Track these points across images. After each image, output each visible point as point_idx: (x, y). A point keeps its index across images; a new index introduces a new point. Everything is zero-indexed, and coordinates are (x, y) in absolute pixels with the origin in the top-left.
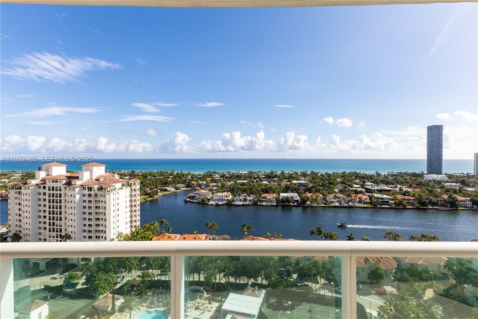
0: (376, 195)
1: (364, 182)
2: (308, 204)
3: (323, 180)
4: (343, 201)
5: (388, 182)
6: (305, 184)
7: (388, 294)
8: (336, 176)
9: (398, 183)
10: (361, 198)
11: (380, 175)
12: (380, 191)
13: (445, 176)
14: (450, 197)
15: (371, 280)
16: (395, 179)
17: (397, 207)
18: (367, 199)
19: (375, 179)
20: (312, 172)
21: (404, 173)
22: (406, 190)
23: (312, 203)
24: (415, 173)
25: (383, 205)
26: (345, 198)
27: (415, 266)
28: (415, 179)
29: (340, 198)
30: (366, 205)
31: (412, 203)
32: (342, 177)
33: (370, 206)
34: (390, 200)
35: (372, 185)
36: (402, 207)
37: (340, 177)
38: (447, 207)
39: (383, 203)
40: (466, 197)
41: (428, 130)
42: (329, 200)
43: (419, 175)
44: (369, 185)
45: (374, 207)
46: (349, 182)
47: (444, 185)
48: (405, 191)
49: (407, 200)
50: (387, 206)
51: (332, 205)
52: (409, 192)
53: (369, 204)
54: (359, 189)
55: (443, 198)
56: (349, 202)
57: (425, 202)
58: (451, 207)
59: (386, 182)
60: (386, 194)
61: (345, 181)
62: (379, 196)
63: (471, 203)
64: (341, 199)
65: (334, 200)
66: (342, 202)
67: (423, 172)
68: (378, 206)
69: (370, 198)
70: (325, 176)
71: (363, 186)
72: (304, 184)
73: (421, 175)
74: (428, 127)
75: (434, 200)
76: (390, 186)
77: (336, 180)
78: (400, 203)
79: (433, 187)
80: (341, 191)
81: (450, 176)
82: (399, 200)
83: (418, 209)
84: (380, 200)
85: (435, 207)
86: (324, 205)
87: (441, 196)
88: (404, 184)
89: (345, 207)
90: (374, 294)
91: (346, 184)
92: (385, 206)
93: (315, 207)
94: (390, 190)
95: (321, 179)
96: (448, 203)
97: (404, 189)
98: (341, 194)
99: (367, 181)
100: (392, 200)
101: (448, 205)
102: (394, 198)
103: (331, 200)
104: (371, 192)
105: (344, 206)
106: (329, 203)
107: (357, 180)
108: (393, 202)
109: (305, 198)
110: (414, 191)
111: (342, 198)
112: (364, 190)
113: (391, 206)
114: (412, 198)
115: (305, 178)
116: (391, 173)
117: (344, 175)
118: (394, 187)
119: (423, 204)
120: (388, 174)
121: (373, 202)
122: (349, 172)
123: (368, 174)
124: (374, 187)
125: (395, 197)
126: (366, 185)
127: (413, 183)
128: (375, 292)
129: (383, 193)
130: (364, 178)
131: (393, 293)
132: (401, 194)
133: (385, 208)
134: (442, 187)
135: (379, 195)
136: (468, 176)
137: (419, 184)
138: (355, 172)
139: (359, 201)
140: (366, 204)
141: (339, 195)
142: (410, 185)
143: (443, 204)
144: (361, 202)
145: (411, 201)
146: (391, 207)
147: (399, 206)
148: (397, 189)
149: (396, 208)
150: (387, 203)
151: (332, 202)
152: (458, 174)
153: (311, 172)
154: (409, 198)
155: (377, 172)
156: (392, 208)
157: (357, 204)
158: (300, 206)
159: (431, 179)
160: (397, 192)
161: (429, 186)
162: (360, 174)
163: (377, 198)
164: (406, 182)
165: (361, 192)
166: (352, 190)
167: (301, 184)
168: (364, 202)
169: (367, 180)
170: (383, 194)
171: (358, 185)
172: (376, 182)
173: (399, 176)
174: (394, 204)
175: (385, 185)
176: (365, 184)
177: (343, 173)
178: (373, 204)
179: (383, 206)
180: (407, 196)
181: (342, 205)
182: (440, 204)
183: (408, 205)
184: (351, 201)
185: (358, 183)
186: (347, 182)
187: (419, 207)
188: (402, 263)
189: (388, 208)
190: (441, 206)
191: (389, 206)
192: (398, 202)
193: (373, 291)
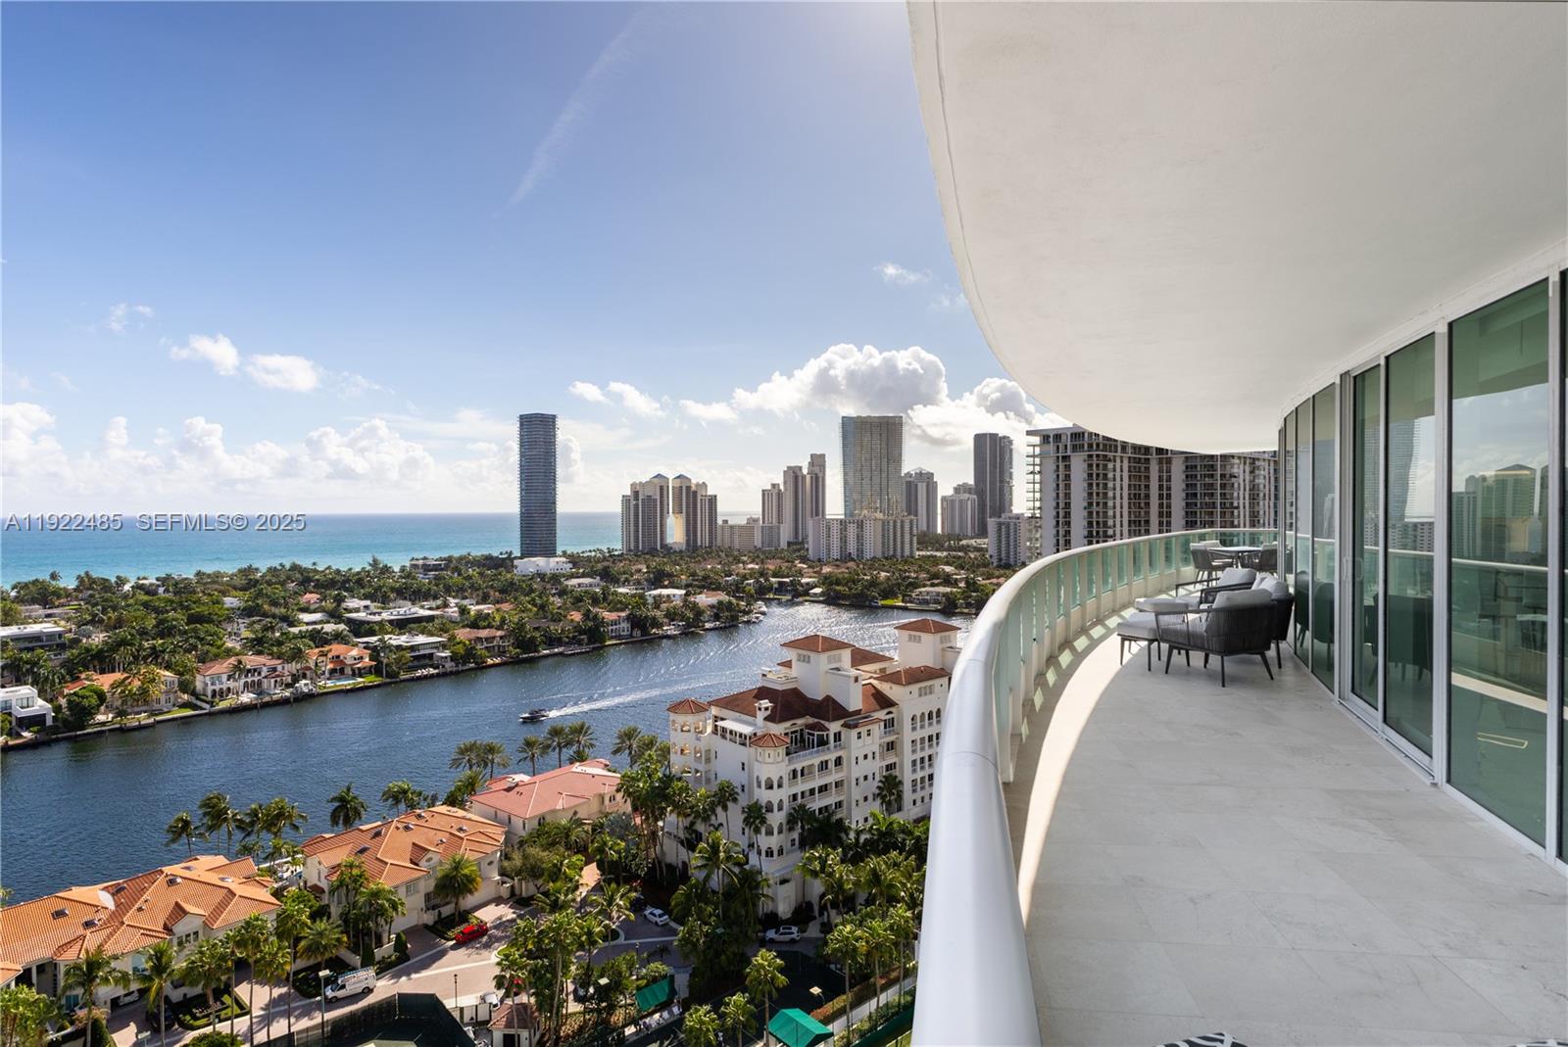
0: (392, 640)
1: (339, 600)
2: (103, 724)
3: (157, 610)
4: (273, 681)
5: (418, 591)
6: (60, 635)
7: (491, 928)
8: (216, 586)
9: (448, 590)
10: (342, 658)
11: (386, 570)
12: (402, 625)
13: (564, 559)
14: (587, 615)
15: (437, 911)
16: (436, 578)
17: (460, 668)
18: (362, 658)
19: (376, 585)
20: (87, 583)
21: (461, 559)
22: (478, 611)
23: (121, 713)
24: (489, 558)
25: (416, 668)
26: (279, 668)
27: (548, 819)
28: (495, 576)
29: (256, 671)
30: (360, 680)
31: (499, 646)
32: (244, 589)
33: (377, 680)
34: (437, 648)
35: (366, 607)
36: (473, 665)
37: (235, 588)
38: (582, 645)
39: (416, 663)
40: (618, 610)
41: (521, 425)
42: (210, 688)
43: (500, 562)
44: (357, 610)
45: (389, 680)
46: (281, 605)
47: (567, 586)
48: (477, 613)
49: (487, 639)
50: (432, 671)
51: (223, 705)
52: (486, 615)
53: (371, 674)
54: (329, 628)
55: (572, 620)
56: (296, 679)
57: (533, 639)
58: (590, 642)
59: (413, 593)
60: (422, 632)
61: (260, 602)
62: (402, 640)
63: (629, 625)
64: (259, 674)
65: (231, 684)
66: (265, 684)
67: (511, 553)
68: (403, 676)
69: (375, 652)
70: (161, 590)
71: (335, 615)
72: (51, 636)
73: (504, 563)
74: (522, 417)
75: (551, 628)
76: (428, 604)
77: (218, 602)
78: (468, 654)
79: (544, 593)
80: (258, 645)
81: (574, 560)
82: (465, 645)
83: (515, 663)
84: (408, 655)
85: (556, 650)
86: (189, 712)
87: (565, 617)
88: (466, 594)
89: (283, 703)
90: (453, 948)
91: (265, 615)
92: (425, 672)
93: (141, 728)
94: (431, 619)
95: (146, 605)
96: (583, 632)
97: (474, 609)
98: (259, 653)
99: (347, 594)
100: (444, 646)
101: (583, 640)
102: (449, 639)
103: (217, 687)
104: (372, 633)
105: (275, 697)
106: (209, 699)
107: (308, 596)
108: (447, 653)
109: (83, 697)
110: (498, 610)
111: (265, 669)
112: (343, 628)
113: (443, 666)
114: (500, 633)
115: (50, 611)
116: (421, 562)
117: (248, 581)
118: (439, 607)
119: (526, 645)
120: (414, 566)
121: (387, 665)
122: (270, 569)
123: (344, 568)
124: (380, 614)
125: (452, 638)
126: (350, 611)
127: (492, 587)
128: (454, 942)
129: (412, 629)
130: (337, 585)
131: (504, 919)
132: (467, 626)
133: (426, 677)
134: (562, 593)
135: (404, 638)
136: (612, 557)
137: (508, 590)
138: (295, 567)
139: (333, 671)
140: (361, 676)
141: (251, 660)
142: (484, 593)
143: (574, 637)
144: (342, 671)
145: (495, 643)
146: (444, 670)
147: (464, 664)
148: (452, 611)
149: (458, 673)
150: (427, 659)
151: (222, 694)
152: (590, 551)
153: (79, 577)
154: (492, 635)
155: (375, 560)
156: (445, 675)
157: (330, 684)
158: (57, 740)
159: (531, 570)
160: (453, 622)
161: (532, 591)
162: (315, 571)
163: (399, 648)
164: (472, 586)
165: (338, 637)
166: (302, 636)
167: (36, 638)
168: (353, 670)
169: (347, 590)
170: (412, 633)
171: (314, 611)
172: (381, 597)
173: (447, 567)
174: (449, 659)
175: (410, 603)
176: (344, 605)
177: (242, 571)
178: (387, 671)
179: (419, 673)
180: (484, 628)
181: (267, 699)
182: (567, 640)
183: (488, 657)
184: (304, 676)
185: (312, 607)
186: (273, 609)
187: (518, 654)
188: (517, 823)
189: (432, 676)
190: (567, 643)
191: (435, 668)
192: (462, 651)
193: (448, 940)
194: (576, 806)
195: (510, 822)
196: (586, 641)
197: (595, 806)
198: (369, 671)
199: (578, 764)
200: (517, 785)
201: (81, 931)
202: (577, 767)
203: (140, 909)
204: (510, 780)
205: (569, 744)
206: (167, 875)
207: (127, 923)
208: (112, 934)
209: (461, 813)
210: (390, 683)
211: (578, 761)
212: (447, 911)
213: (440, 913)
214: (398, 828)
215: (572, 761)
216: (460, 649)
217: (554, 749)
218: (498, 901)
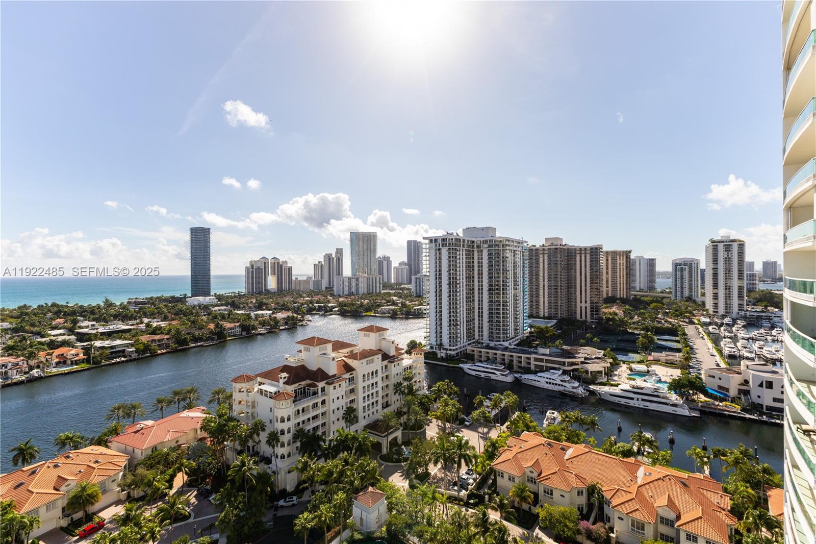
0: (98, 344)
1: (75, 322)
4: (15, 371)
5: (127, 315)
7: (108, 523)
9: (146, 316)
10: (65, 355)
11: (111, 304)
12: (109, 335)
13: (214, 297)
14: (217, 325)
15: (70, 517)
16: (140, 309)
17: (141, 356)
18: (78, 354)
19: (102, 314)
21: (157, 298)
22: (157, 325)
24: (173, 297)
25: (112, 358)
26: (20, 363)
27: (158, 448)
28: (173, 306)
30: (75, 367)
31: (166, 344)
32: (17, 318)
33: (85, 366)
34: (127, 346)
35: (93, 325)
36: (149, 354)
37: (11, 317)
38: (214, 340)
39: (114, 355)
40: (234, 322)
41: (192, 232)
43: (179, 299)
44: (87, 327)
46: (36, 326)
47: (212, 310)
48: (156, 327)
49: (159, 340)
50: (123, 359)
52: (162, 327)
53: (83, 363)
54: (60, 339)
55: (209, 328)
56: (31, 369)
57: (185, 340)
58: (218, 338)
59: (124, 317)
60: (120, 338)
61: (24, 325)
62: (106, 343)
63: (240, 329)
64: (6, 367)
66: (10, 372)
67: (186, 295)
68: (104, 362)
69: (87, 350)
71: (71, 331)
73: (182, 300)
74: (192, 229)
75: (197, 333)
76: (131, 322)
78: (147, 348)
79: (197, 315)
80: (9, 350)
81: (219, 297)
82: (144, 344)
83: (175, 351)
84: (108, 351)
85: (199, 344)
87: (206, 327)
88: (155, 316)
89: (21, 383)
90: (76, 542)
91: (26, 332)
92: (118, 360)
94: (130, 330)
96: (215, 334)
97: (155, 325)
98: (9, 355)
99: (82, 319)
100: (132, 345)
101: (214, 338)
102: (135, 342)
104: (88, 340)
105: (15, 380)
107: (58, 320)
108: (133, 349)
110: (170, 324)
111: (10, 364)
112: (73, 337)
113: (130, 356)
114: (167, 337)
116: (134, 300)
117: (22, 313)
118: (137, 324)
119: (183, 342)
120: (129, 303)
121: (93, 358)
122: (39, 306)
123: (86, 305)
124: (97, 329)
125: (137, 341)
126: (80, 327)
127: (169, 312)
128: (78, 537)
129: (114, 337)
130: (72, 315)
131: (118, 515)
132: (150, 334)
133: (118, 363)
134: (209, 314)
135: (107, 342)
136: (240, 296)
137: (179, 314)
138: (54, 305)
139: (58, 364)
140: (76, 364)
141: (2, 360)
142: (165, 316)
143: (209, 337)
144: (65, 362)
145: (164, 342)
146: (130, 358)
147: (144, 353)
148: (143, 326)
149: (139, 359)
150: (122, 353)
152: (229, 293)
154: (161, 338)
155: (107, 300)
156: (131, 361)
157: (54, 370)
159: (195, 303)
160: (142, 331)
161: (192, 314)
162: (67, 306)
163: (102, 348)
164: (158, 312)
165: (65, 343)
168: (72, 362)
170: (114, 339)
171: (60, 329)
172: (103, 319)
173: (148, 303)
174: (134, 352)
175: (120, 322)
176: (78, 325)
177: (20, 308)
178: (93, 361)
179: (114, 361)
180: (159, 334)
181: (9, 381)
182: (206, 338)
183: (159, 350)
184: (38, 367)
185: (60, 326)
186: (32, 328)
187: (176, 347)
188: (138, 452)
189: (123, 362)
190: (206, 340)
191: (125, 358)
192: (142, 348)
193: (74, 536)
194: (179, 437)
195: (134, 452)
196: (216, 338)
197: (190, 436)
199: (187, 410)
200: (142, 429)
202: (185, 414)
204: (138, 426)
205: (184, 400)
209: (101, 449)
210: (94, 367)
211: (188, 409)
212: (79, 515)
213: (72, 519)
214: (49, 467)
215: (185, 408)
216: (141, 347)
217: (175, 403)
218: (118, 503)
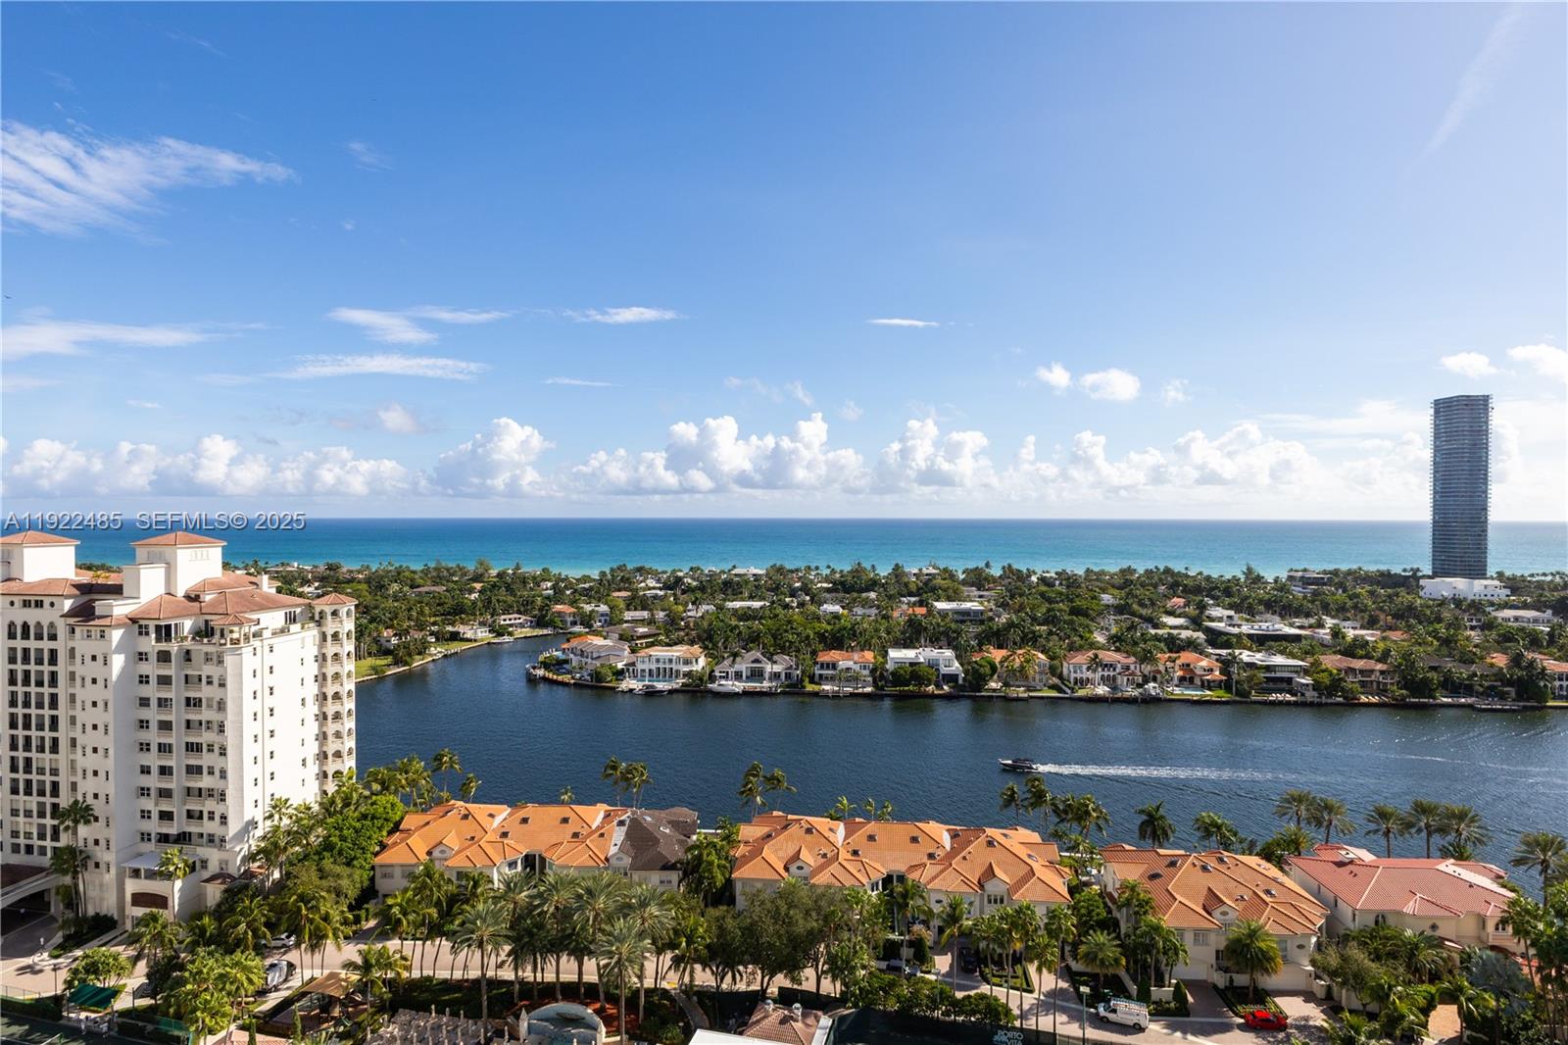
0: (1246, 656)
1: (1202, 607)
2: (994, 690)
3: (1050, 601)
4: (1125, 678)
5: (1290, 606)
6: (982, 612)
7: (1292, 1026)
8: (1099, 584)
9: (1326, 609)
10: (1192, 667)
11: (1259, 579)
12: (1261, 641)
13: (1497, 583)
14: (1517, 660)
15: (1228, 975)
16: (1315, 594)
17: (1324, 700)
18: (1212, 670)
19: (1243, 596)
20: (1009, 570)
21: (1349, 573)
22: (1356, 636)
23: (1006, 684)
24: (1387, 574)
25: (1270, 691)
26: (1132, 667)
27: (1391, 921)
28: (1390, 596)
29: (1111, 666)
30: (1208, 692)
31: (1379, 683)
32: (1120, 588)
33: (1226, 697)
34: (1296, 672)
35: (1230, 617)
36: (1341, 699)
37: (1113, 586)
38: (1505, 699)
39: (1271, 685)
41: (1437, 412)
42: (1073, 675)
43: (1402, 580)
44: (1220, 620)
45: (1238, 699)
46: (1147, 606)
47: (1496, 618)
48: (1355, 639)
49: (1362, 672)
50: (1288, 697)
51: (1081, 693)
52: (1367, 642)
53: (1221, 688)
54: (1185, 634)
55: (1492, 665)
56: (1146, 680)
57: (1426, 682)
58: (1519, 697)
59: (1284, 607)
60: (1282, 653)
61: (1130, 602)
62: (1258, 658)
64: (1114, 670)
65: (1089, 674)
66: (1119, 681)
67: (1418, 570)
68: (1254, 697)
69: (1226, 664)
70: (1057, 582)
71: (1196, 623)
72: (976, 612)
73: (1409, 582)
74: (1437, 403)
75: (1462, 672)
76: (1298, 621)
77: (1094, 598)
78: (1335, 685)
79: (1456, 624)
80: (1116, 641)
81: (1515, 585)
82: (1331, 674)
83: (1400, 706)
84: (1262, 675)
85: (1463, 700)
86: (1054, 694)
87: (1482, 658)
88: (1349, 615)
89: (1132, 701)
90: (1240, 1027)
91: (1133, 614)
92: (1280, 697)
93: (1018, 699)
94: (1297, 638)
95: (1042, 595)
96: (1510, 683)
97: (1351, 634)
98: (1118, 650)
99: (1211, 602)
100: (1306, 672)
101: (1508, 693)
102: (1312, 665)
103: (1079, 676)
104: (1227, 645)
105: (1126, 695)
106: (1072, 685)
107: (1175, 600)
108: (1308, 681)
109: (981, 666)
110: (1384, 639)
111: (1119, 666)
112: (1200, 636)
113: (1303, 695)
114: (1380, 667)
115: (982, 593)
116: (1300, 574)
117: (1125, 581)
118: (1310, 627)
119: (1419, 687)
120: (1290, 578)
121: (1237, 682)
122: (1147, 570)
123: (1215, 575)
124: (1239, 626)
125: (1316, 664)
126: (1211, 619)
127: (1381, 609)
128: (1242, 1021)
129: (1271, 648)
130: (1200, 592)
131: (1311, 1023)
132: (1340, 652)
133: (1281, 703)
134: (1488, 626)
135: (1259, 656)
137: (1405, 615)
138: (1167, 571)
139: (1182, 679)
140: (1210, 689)
141: (1109, 656)
142: (1371, 616)
143: (1492, 688)
144: (1191, 680)
145: (1373, 678)
146: (1303, 699)
147: (1330, 695)
148: (1324, 634)
149: (1320, 705)
150: (1285, 683)
151: (1082, 683)
152: (1544, 575)
153: (1004, 568)
154: (1368, 668)
155: (1249, 570)
156: (1304, 704)
157: (1177, 691)
158: (964, 696)
159: (1445, 594)
160: (1323, 645)
161: (1439, 620)
162: (1187, 576)
163: (1251, 665)
164: (1355, 607)
165: (1191, 645)
166: (1157, 638)
167: (967, 613)
168: (1202, 682)
169: (1213, 598)
170: (1270, 651)
171: (1179, 616)
172: (1247, 608)
173: (1330, 582)
174: (1311, 688)
175: (1277, 618)
176: (1207, 613)
177: (1123, 571)
178: (1237, 689)
179: (1273, 697)
180: (1361, 657)
181: (1119, 694)
182: (1481, 689)
183: (1363, 693)
184: (1155, 680)
185: (1178, 611)
186: (1140, 608)
187: (1403, 698)
188: (1345, 911)
189: (1288, 703)
190: (1482, 694)
191: (1292, 695)
192: (1327, 681)
193: (1237, 1015)
194: (1438, 918)
195: (1336, 905)
196: (1513, 695)
197: (1469, 927)
198: (1218, 685)
199: (1452, 861)
200: (1351, 862)
201: (925, 859)
202: (1448, 866)
203: (964, 858)
204: (1343, 852)
205: (1443, 830)
206: (987, 836)
207: (954, 866)
208: (942, 872)
209: (1273, 871)
210: (1241, 703)
211: (1453, 857)
212: (1242, 980)
213: (1231, 980)
214: (1195, 865)
215: (1445, 854)
216: (1325, 679)
217: (1419, 831)
218: (1309, 996)
